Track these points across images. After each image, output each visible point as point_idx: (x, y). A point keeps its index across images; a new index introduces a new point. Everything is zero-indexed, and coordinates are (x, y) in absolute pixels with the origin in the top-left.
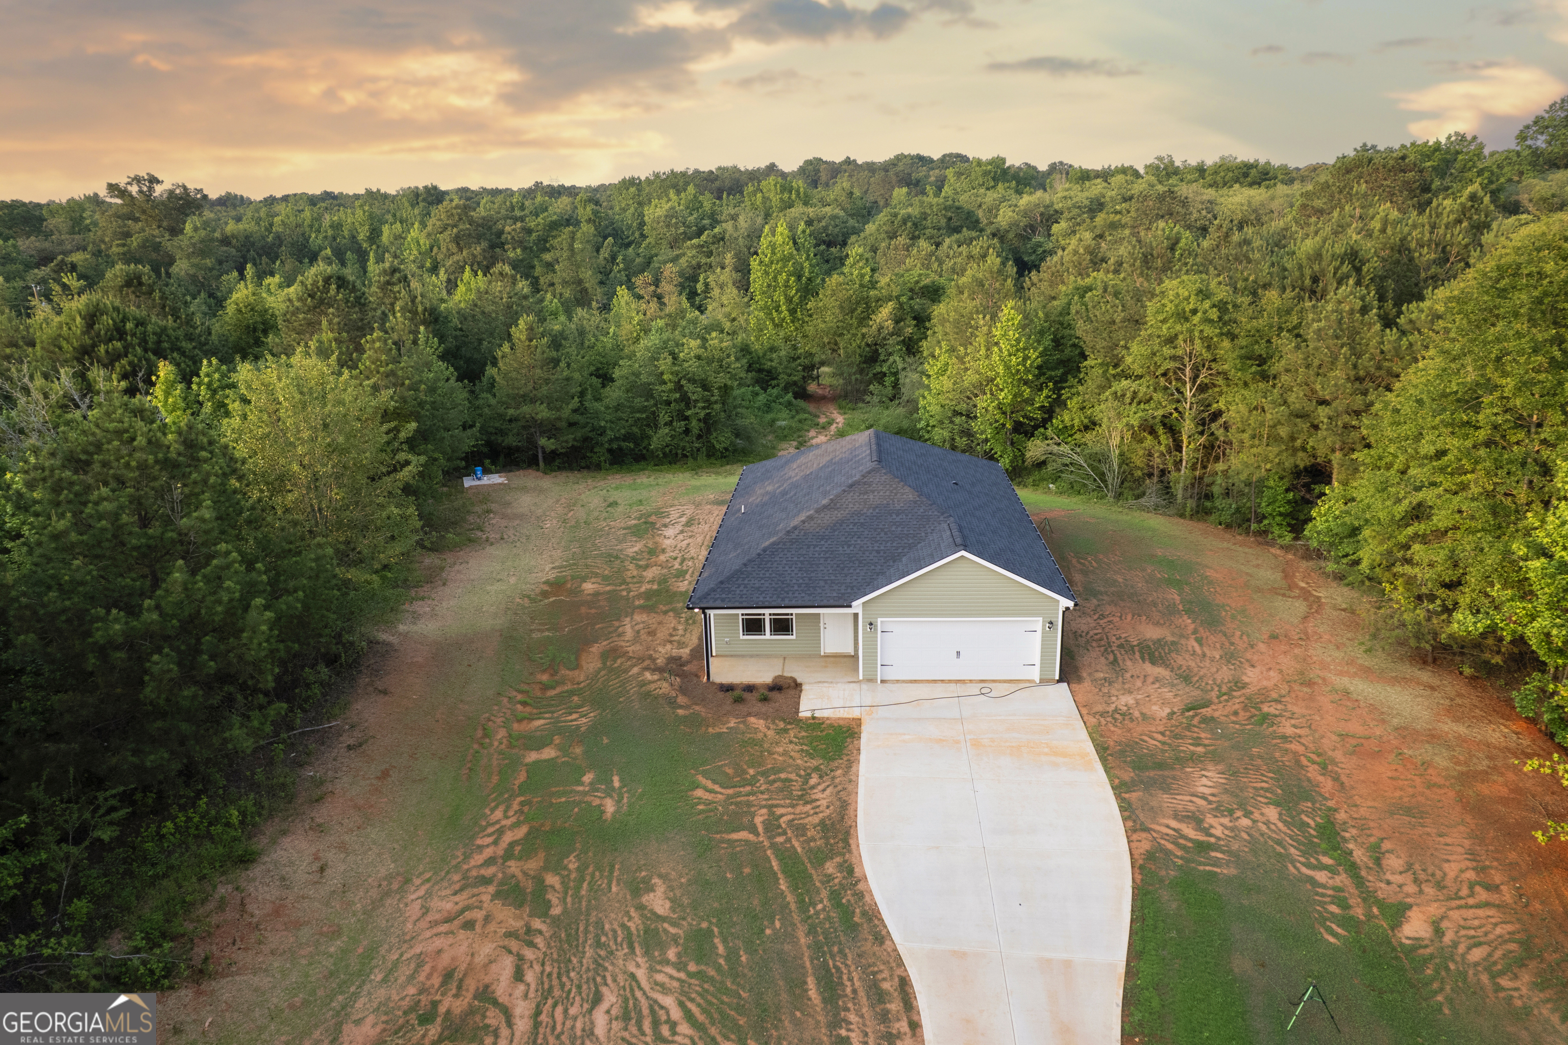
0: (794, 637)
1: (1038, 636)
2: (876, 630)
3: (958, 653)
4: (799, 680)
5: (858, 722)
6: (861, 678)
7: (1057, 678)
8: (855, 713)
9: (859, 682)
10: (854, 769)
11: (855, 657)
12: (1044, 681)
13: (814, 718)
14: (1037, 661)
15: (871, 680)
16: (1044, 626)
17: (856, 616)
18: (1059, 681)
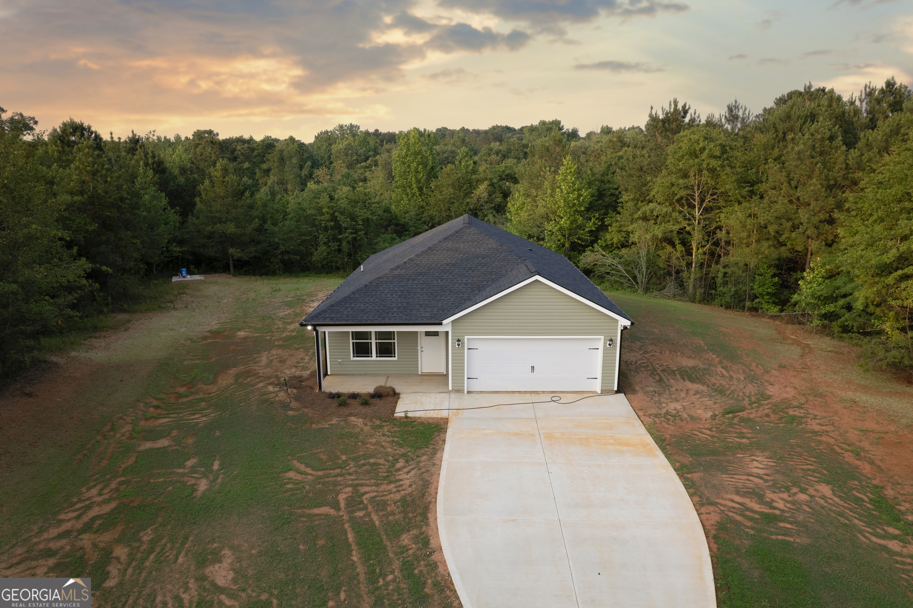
0: (396, 359)
1: (600, 353)
2: (463, 346)
3: (533, 368)
4: (397, 391)
5: (446, 421)
6: (450, 388)
7: (616, 389)
8: (444, 414)
9: (450, 392)
10: (438, 455)
11: (447, 375)
12: (605, 392)
13: (407, 417)
14: (599, 373)
15: (459, 391)
16: (605, 343)
17: (447, 333)
18: (618, 392)
